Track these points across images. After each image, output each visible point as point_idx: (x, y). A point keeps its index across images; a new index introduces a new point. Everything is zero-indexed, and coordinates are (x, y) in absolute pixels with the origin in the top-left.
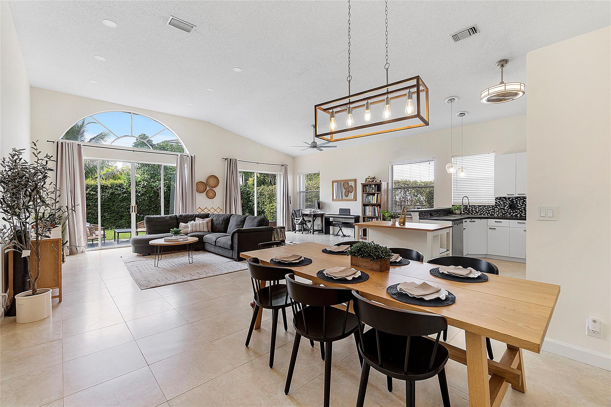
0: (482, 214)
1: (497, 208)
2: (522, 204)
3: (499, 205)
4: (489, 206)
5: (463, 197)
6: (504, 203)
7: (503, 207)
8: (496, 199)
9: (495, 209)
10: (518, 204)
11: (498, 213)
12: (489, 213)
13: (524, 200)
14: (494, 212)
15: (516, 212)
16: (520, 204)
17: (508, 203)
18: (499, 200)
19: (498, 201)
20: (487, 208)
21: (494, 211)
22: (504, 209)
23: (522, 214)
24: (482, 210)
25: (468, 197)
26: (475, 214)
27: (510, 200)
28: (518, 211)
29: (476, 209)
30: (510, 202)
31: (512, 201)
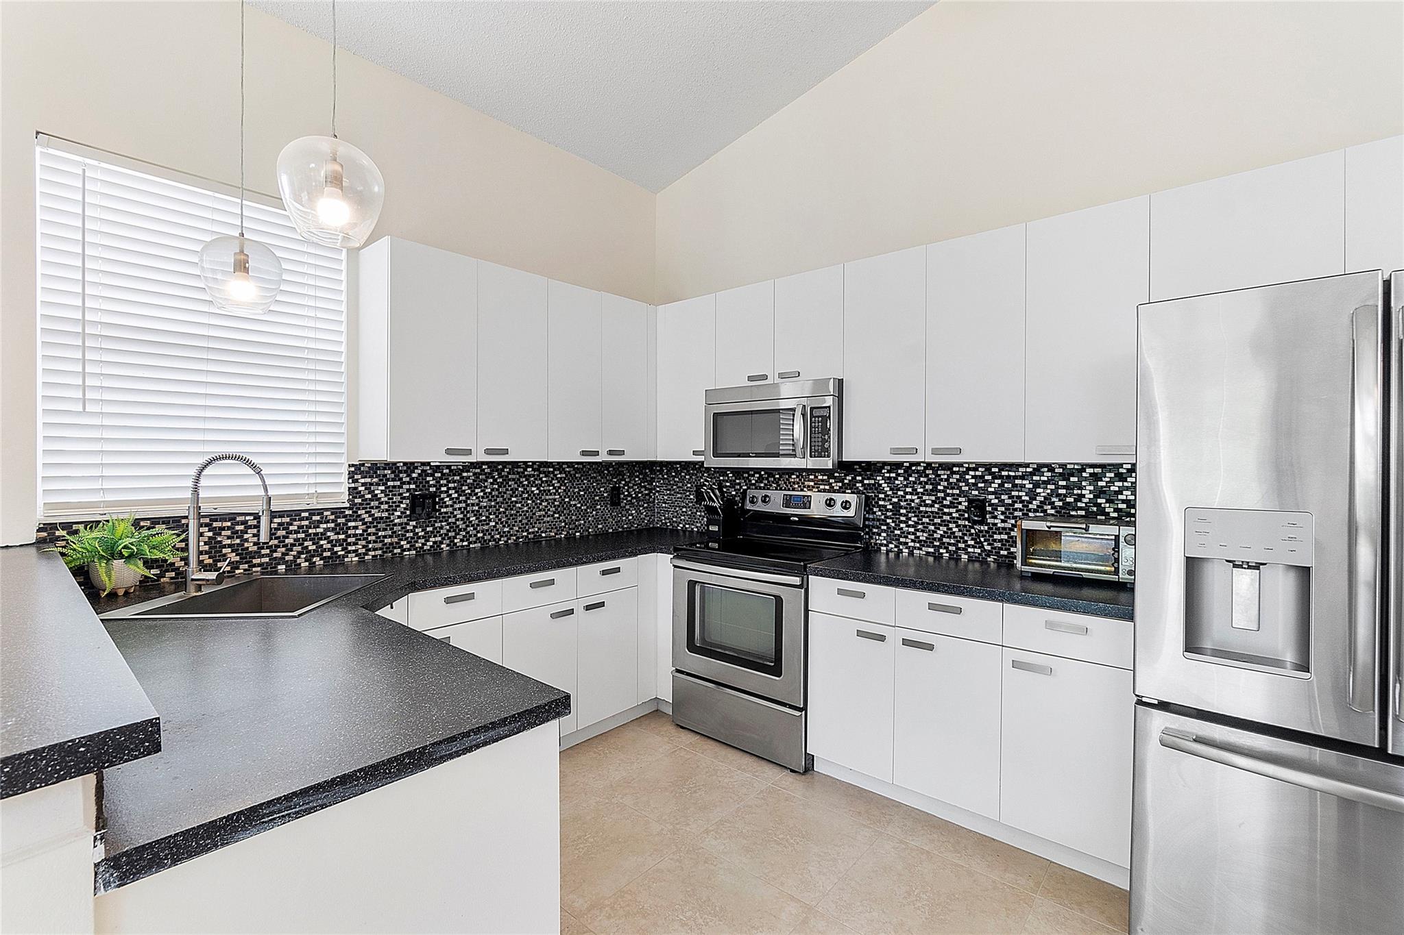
0: (281, 560)
1: (358, 518)
2: (456, 495)
3: (366, 504)
4: (320, 512)
5: (202, 460)
6: (388, 491)
7: (386, 514)
8: (351, 476)
9: (350, 524)
10: (442, 496)
11: (364, 547)
12: (319, 551)
13: (465, 474)
14: (345, 540)
15: (435, 533)
16: (449, 496)
17: (408, 490)
18: (368, 480)
19: (363, 484)
20: (306, 523)
21: (342, 537)
22: (388, 521)
23: (455, 537)
24: (281, 540)
25: (255, 460)
26: (234, 565)
27: (414, 475)
28: (441, 528)
29: (240, 535)
30: (413, 486)
31: (421, 482)
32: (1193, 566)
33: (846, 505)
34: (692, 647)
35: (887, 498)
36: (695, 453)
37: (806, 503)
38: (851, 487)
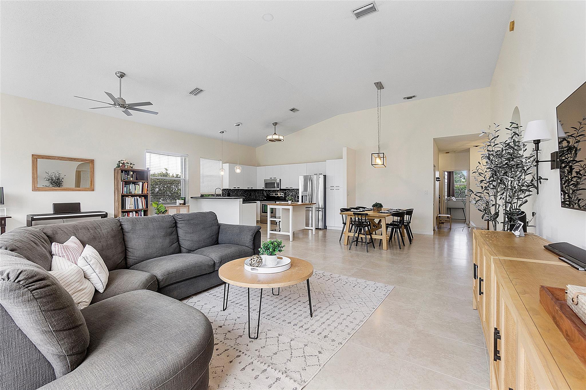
6: (225, 193)
8: (222, 190)
17: (227, 193)
18: (224, 190)
31: (228, 191)
32: (302, 196)
33: (282, 194)
34: (263, 212)
35: (287, 194)
36: (263, 188)
37: (277, 194)
38: (283, 192)
